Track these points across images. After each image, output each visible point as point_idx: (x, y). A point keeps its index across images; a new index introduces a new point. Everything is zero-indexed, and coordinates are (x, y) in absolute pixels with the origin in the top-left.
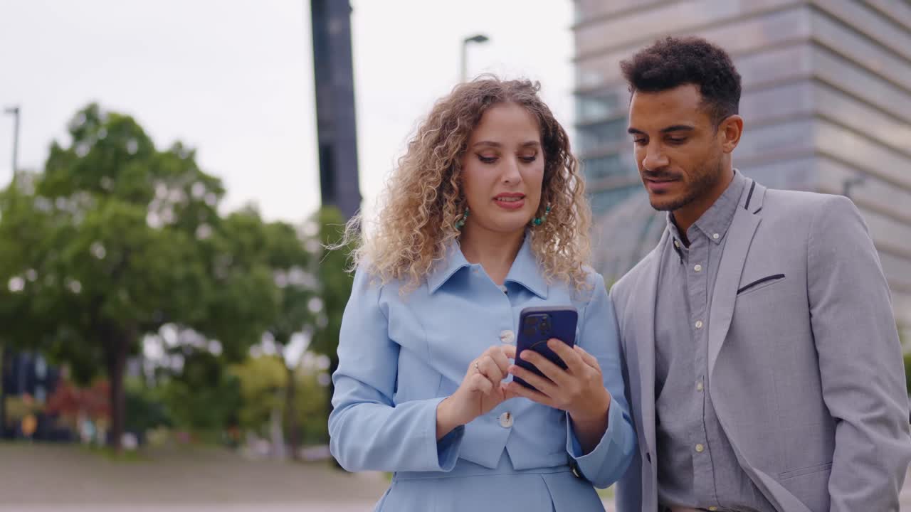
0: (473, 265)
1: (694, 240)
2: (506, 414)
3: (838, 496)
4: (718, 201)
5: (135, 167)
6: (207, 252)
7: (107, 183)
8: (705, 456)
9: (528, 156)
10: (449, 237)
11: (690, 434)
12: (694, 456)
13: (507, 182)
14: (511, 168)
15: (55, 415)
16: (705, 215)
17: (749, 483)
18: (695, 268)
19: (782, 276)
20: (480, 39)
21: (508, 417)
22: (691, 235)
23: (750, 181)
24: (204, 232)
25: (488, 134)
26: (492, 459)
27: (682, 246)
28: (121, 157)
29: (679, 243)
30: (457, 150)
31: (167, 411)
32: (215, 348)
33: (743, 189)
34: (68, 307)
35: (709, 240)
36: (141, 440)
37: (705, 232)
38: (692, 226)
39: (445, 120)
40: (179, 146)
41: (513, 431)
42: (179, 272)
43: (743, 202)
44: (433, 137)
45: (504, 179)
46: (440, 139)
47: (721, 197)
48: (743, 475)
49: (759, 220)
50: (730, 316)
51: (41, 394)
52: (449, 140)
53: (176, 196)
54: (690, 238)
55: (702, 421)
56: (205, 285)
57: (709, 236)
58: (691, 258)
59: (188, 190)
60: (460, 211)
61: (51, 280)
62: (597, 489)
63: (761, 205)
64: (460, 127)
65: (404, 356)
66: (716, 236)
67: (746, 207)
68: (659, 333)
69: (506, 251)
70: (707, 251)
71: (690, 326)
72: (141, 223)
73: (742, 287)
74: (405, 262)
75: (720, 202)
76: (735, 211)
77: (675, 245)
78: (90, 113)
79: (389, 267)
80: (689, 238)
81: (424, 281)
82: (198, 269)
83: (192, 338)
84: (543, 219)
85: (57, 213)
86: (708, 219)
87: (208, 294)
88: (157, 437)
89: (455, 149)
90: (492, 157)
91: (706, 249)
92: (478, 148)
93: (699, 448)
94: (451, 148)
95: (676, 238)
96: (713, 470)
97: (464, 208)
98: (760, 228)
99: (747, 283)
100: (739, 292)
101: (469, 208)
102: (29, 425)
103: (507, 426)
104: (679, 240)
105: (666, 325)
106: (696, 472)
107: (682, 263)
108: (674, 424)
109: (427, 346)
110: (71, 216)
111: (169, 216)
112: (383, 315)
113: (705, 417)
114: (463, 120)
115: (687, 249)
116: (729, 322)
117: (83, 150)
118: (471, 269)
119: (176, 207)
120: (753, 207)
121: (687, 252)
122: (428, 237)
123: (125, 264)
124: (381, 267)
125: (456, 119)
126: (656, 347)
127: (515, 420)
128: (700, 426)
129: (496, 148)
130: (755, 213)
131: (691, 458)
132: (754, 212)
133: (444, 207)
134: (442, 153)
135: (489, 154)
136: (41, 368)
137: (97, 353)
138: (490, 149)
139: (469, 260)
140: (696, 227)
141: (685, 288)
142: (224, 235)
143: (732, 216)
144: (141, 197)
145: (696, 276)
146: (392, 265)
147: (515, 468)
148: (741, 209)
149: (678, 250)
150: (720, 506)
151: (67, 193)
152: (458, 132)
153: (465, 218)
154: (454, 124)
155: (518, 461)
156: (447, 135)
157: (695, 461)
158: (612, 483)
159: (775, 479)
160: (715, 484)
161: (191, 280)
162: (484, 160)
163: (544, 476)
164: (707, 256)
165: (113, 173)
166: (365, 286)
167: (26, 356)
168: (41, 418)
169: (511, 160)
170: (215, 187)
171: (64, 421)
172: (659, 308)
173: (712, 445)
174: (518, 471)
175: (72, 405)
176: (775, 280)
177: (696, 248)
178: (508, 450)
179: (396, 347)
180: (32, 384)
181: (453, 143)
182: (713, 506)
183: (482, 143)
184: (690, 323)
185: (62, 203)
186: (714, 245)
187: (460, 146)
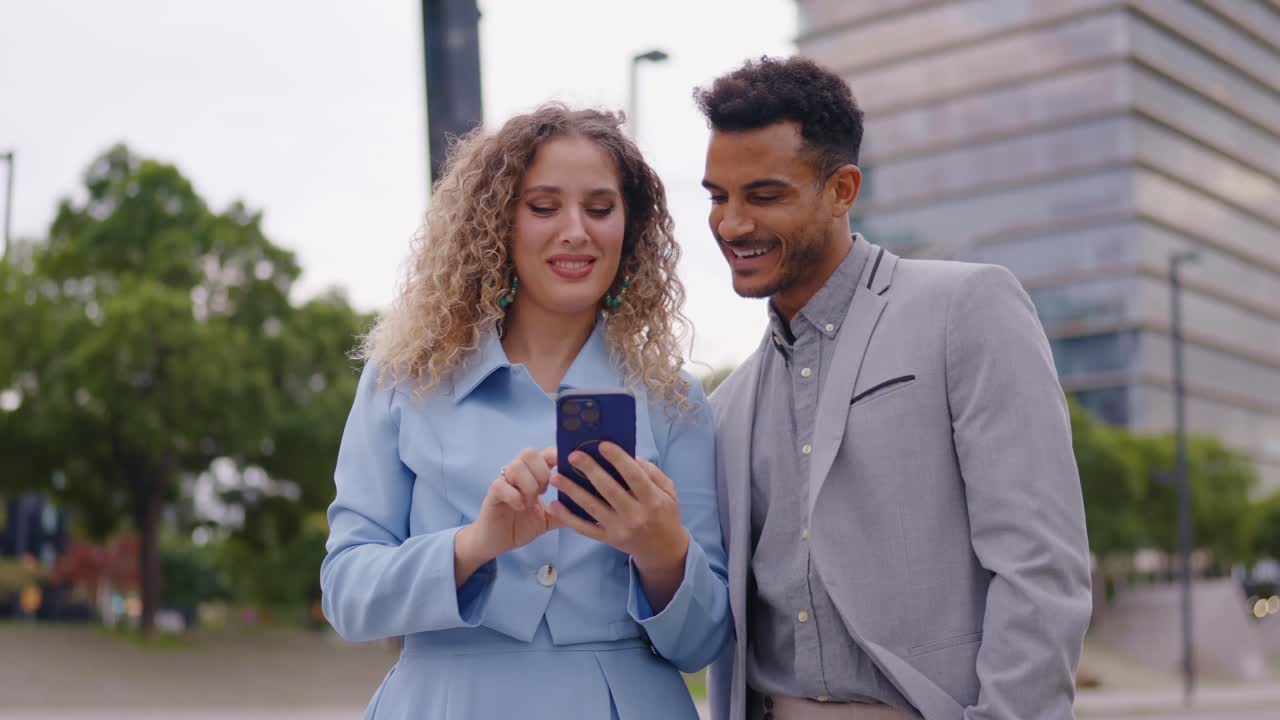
0: (514, 366)
1: (802, 334)
2: (547, 567)
3: (987, 677)
4: (832, 279)
5: (176, 235)
6: (276, 357)
7: (135, 256)
8: (811, 628)
9: (599, 207)
10: (488, 318)
11: (792, 598)
12: (796, 628)
13: (567, 241)
14: (574, 223)
15: (67, 584)
16: (814, 300)
17: (869, 665)
18: (803, 373)
19: (912, 378)
20: (656, 56)
21: (550, 571)
22: (796, 328)
23: (877, 248)
24: (273, 328)
25: (545, 176)
26: (526, 628)
27: (785, 344)
28: (157, 222)
29: (781, 340)
30: (509, 197)
31: (224, 580)
32: (290, 491)
33: (867, 260)
34: (82, 431)
35: (821, 333)
36: (190, 617)
37: (813, 323)
38: (797, 315)
39: (489, 158)
40: (239, 206)
41: (555, 588)
42: (236, 383)
43: (866, 279)
44: (474, 181)
45: (562, 237)
46: (483, 185)
47: (835, 273)
48: (859, 653)
49: (884, 302)
50: (841, 434)
51: (48, 555)
52: (496, 185)
53: (231, 275)
54: (795, 331)
55: (806, 579)
56: (271, 401)
57: (819, 327)
58: (798, 359)
59: (249, 269)
60: (506, 283)
61: (58, 393)
62: (682, 673)
63: (889, 283)
64: (508, 166)
65: (418, 486)
66: (829, 328)
67: (869, 286)
68: (756, 463)
69: (566, 345)
70: (818, 349)
71: (795, 449)
72: (186, 315)
73: (857, 394)
74: (424, 356)
75: (833, 281)
76: (855, 291)
77: (775, 342)
78: (118, 159)
79: (404, 363)
80: (794, 333)
81: (450, 381)
82: (261, 378)
83: (256, 479)
84: (619, 298)
85: (66, 301)
86: (818, 305)
87: (277, 416)
88: (211, 614)
89: (504, 197)
90: (549, 205)
91: (816, 346)
92: (530, 197)
93: (802, 616)
94: (500, 197)
95: (776, 332)
96: (820, 646)
97: (511, 280)
98: (885, 314)
99: (864, 390)
100: (853, 402)
101: (519, 279)
102: (31, 599)
103: (547, 583)
104: (781, 336)
105: (766, 448)
106: (799, 649)
107: (787, 366)
108: (772, 586)
109: (443, 473)
110: (84, 304)
111: (222, 305)
112: (393, 428)
113: (810, 575)
114: (512, 156)
115: (791, 347)
116: (838, 443)
117: (103, 211)
118: (511, 371)
119: (233, 292)
120: (877, 286)
121: (792, 350)
122: (457, 321)
123: (160, 372)
124: (394, 361)
125: (503, 155)
126: (753, 483)
127: (559, 576)
128: (803, 587)
129: (554, 195)
130: (880, 294)
131: (793, 631)
132: (880, 290)
133: (484, 278)
134: (489, 203)
135: (545, 204)
136: (49, 518)
137: (119, 498)
138: (545, 197)
139: (509, 359)
140: (802, 316)
141: (791, 402)
142: (299, 332)
143: (851, 299)
144: (182, 278)
145: (805, 383)
146: (410, 360)
147: (556, 642)
148: (861, 289)
149: (781, 349)
150: (830, 694)
151: (80, 273)
152: (507, 174)
153: (513, 291)
154: (499, 163)
155: (559, 633)
156: (493, 179)
157: (797, 636)
158: (705, 665)
159: (903, 657)
160: (822, 666)
161: (253, 394)
162: (535, 209)
163: (597, 654)
164: (818, 354)
165: (144, 244)
166: (373, 387)
167: (28, 501)
168: (47, 589)
169: (574, 212)
170: (287, 265)
171: (80, 593)
172: (757, 431)
173: (820, 612)
174: (562, 646)
175: (91, 571)
176: (903, 384)
177: (802, 345)
178: (548, 619)
179: (410, 476)
180: (36, 541)
181: (501, 188)
182: (823, 695)
183: (535, 189)
184: (796, 448)
185: (71, 287)
186: (827, 341)
187: (511, 191)
